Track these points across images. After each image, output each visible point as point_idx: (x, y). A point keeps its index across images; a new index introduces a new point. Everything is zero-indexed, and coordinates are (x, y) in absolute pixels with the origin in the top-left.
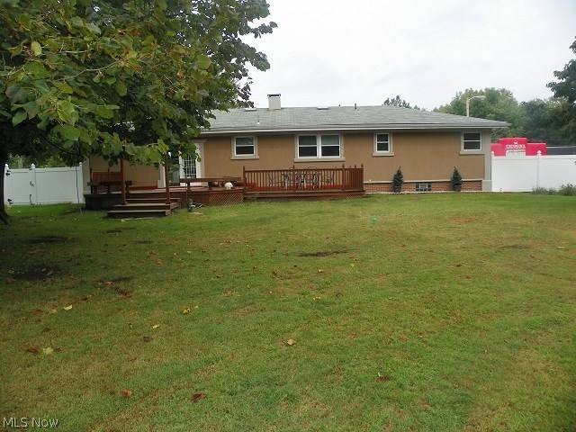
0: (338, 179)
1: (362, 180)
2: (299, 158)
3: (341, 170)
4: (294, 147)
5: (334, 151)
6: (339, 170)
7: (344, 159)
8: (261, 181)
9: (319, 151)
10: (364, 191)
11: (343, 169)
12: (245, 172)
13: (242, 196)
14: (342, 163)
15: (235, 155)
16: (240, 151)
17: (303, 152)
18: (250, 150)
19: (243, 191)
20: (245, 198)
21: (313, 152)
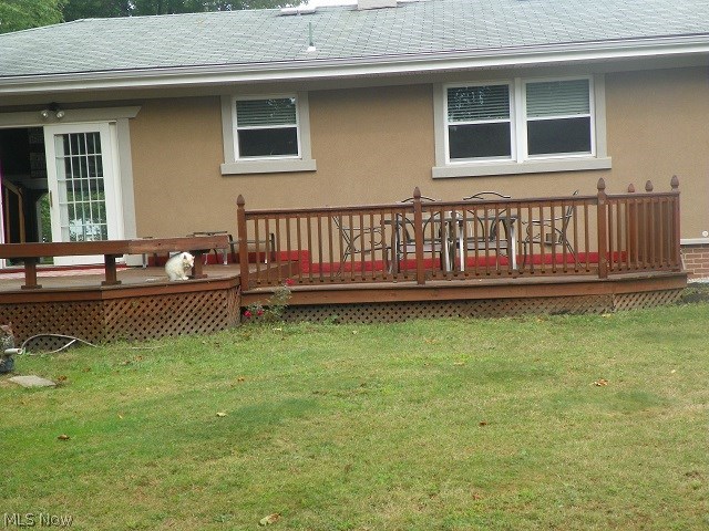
0: (584, 233)
1: (675, 235)
2: (447, 164)
3: (594, 200)
4: (431, 126)
5: (572, 136)
6: (585, 200)
7: (605, 161)
8: (325, 246)
9: (519, 138)
10: (685, 276)
11: (601, 200)
12: (244, 216)
13: (232, 303)
14: (595, 179)
15: (235, 160)
16: (251, 144)
17: (464, 144)
18: (284, 143)
19: (239, 285)
20: (243, 310)
21: (496, 141)
